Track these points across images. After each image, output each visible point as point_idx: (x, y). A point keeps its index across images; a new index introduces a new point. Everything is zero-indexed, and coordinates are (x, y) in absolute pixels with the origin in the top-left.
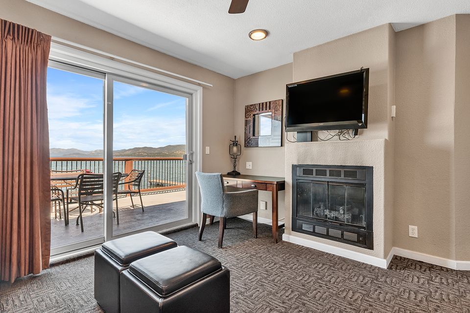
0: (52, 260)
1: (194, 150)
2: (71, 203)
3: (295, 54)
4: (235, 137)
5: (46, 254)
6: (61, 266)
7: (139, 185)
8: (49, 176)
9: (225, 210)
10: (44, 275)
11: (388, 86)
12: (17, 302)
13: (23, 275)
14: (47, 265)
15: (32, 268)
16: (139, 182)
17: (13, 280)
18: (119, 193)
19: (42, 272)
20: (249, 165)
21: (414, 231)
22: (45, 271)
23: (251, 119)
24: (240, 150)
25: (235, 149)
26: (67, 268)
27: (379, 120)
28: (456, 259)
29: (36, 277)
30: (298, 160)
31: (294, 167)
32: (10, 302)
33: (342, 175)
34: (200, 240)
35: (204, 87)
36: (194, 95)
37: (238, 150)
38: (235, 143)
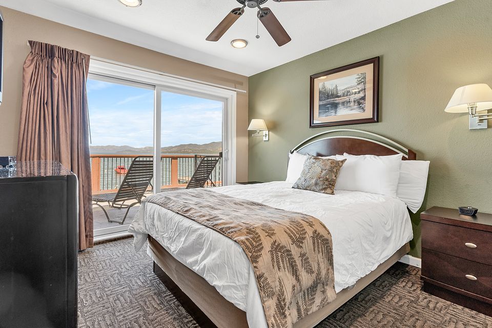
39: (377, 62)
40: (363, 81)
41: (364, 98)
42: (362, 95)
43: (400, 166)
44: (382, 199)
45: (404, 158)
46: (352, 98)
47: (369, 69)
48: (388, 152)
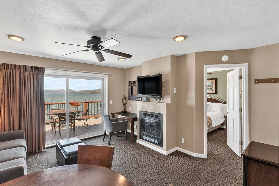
0: (46, 146)
1: (105, 102)
2: (57, 124)
3: (142, 63)
4: (125, 95)
5: (44, 145)
6: (50, 149)
7: (86, 116)
8: (45, 116)
9: (111, 129)
10: (43, 151)
11: (171, 81)
12: (34, 159)
13: (36, 151)
14: (44, 148)
15: (39, 149)
16: (86, 115)
17: (33, 152)
18: (75, 120)
19: (43, 150)
20: (130, 108)
21: (183, 140)
22: (44, 150)
23: (131, 88)
24: (127, 101)
25: (125, 101)
26: (51, 149)
27: (167, 94)
28: (196, 153)
29: (41, 152)
30: (141, 109)
31: (140, 112)
32: (32, 159)
33: (154, 117)
34: (104, 141)
35: (109, 75)
36: (104, 79)
37: (126, 102)
38: (125, 98)
39: (216, 79)
40: (212, 83)
41: (213, 88)
42: (212, 87)
43: (222, 105)
44: (218, 113)
45: (223, 104)
46: (210, 87)
47: (214, 81)
48: (219, 102)
